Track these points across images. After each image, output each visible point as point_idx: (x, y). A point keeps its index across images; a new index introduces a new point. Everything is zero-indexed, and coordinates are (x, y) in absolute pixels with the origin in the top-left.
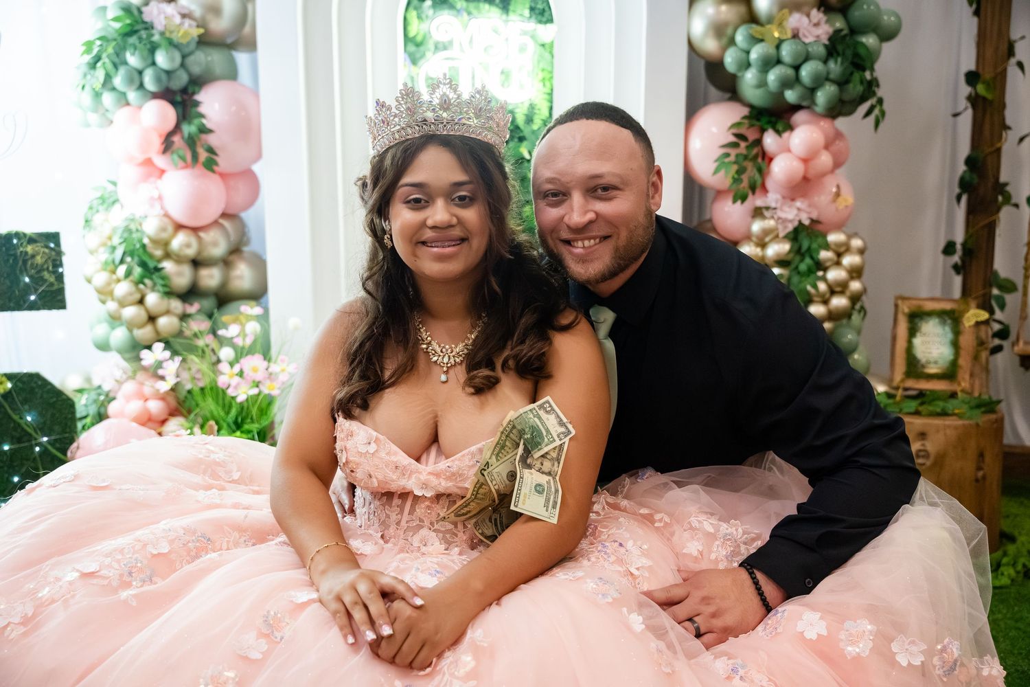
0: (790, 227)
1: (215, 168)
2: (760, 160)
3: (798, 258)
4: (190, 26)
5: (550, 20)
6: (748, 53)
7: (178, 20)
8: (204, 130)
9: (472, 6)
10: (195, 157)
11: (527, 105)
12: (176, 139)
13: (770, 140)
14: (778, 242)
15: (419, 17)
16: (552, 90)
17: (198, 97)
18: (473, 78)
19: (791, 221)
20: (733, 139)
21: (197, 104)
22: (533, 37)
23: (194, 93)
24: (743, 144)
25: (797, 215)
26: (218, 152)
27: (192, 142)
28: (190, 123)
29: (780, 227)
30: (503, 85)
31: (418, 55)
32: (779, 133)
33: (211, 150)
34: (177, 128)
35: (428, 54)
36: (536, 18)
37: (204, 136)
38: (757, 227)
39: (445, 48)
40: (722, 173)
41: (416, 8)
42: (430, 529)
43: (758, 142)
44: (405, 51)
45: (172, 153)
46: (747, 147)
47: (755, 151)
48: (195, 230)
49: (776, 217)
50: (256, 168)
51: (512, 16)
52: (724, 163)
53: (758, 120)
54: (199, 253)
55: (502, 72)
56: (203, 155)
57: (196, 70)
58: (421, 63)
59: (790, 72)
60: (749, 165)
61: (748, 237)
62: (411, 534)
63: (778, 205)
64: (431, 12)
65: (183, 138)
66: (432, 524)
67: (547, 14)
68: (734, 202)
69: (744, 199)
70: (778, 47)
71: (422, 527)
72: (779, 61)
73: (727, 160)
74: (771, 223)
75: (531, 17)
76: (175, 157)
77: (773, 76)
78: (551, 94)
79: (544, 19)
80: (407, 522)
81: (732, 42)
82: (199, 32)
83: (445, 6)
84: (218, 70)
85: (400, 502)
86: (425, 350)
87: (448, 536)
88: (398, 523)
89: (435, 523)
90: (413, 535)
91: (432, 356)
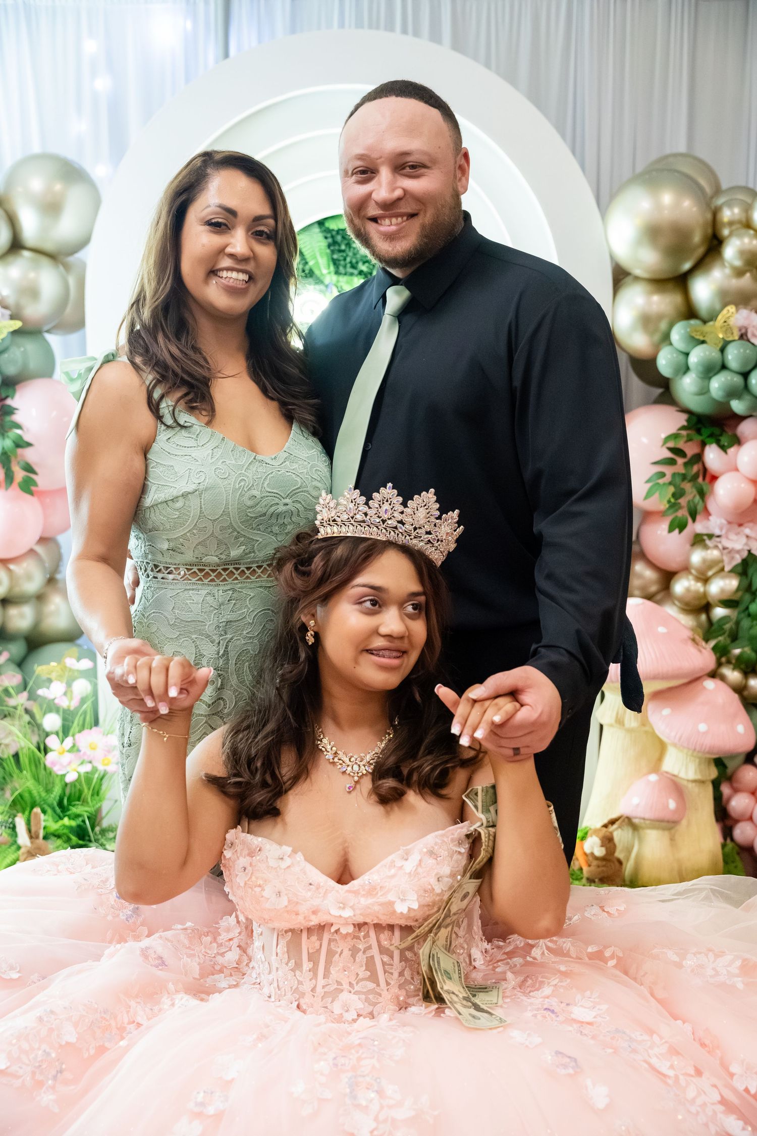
0: (738, 559)
1: (34, 489)
2: (700, 480)
3: (747, 597)
6: (687, 354)
8: (21, 444)
9: (343, 280)
10: (9, 477)
13: (713, 456)
14: (723, 578)
17: (11, 402)
19: (738, 552)
20: (669, 454)
21: (10, 411)
23: (5, 399)
24: (680, 461)
25: (746, 544)
26: (37, 469)
27: (5, 461)
28: (4, 436)
29: (726, 559)
32: (724, 448)
33: (29, 469)
37: (20, 451)
38: (697, 557)
40: (656, 496)
42: (350, 992)
43: (698, 458)
46: (685, 464)
47: (695, 468)
48: (4, 562)
49: (720, 546)
52: (658, 483)
53: (699, 431)
54: (11, 589)
56: (19, 474)
57: (11, 369)
59: (738, 380)
60: (687, 486)
61: (686, 568)
62: (330, 1000)
63: (723, 532)
66: (351, 984)
68: (671, 530)
69: (682, 527)
70: (722, 350)
71: (342, 991)
72: (724, 367)
73: (661, 481)
74: (714, 554)
77: (717, 385)
80: (323, 987)
81: (666, 338)
82: (17, 324)
83: (310, 280)
84: (34, 364)
85: (311, 965)
86: (331, 761)
87: (371, 997)
88: (313, 990)
89: (355, 985)
90: (332, 1002)
91: (340, 766)
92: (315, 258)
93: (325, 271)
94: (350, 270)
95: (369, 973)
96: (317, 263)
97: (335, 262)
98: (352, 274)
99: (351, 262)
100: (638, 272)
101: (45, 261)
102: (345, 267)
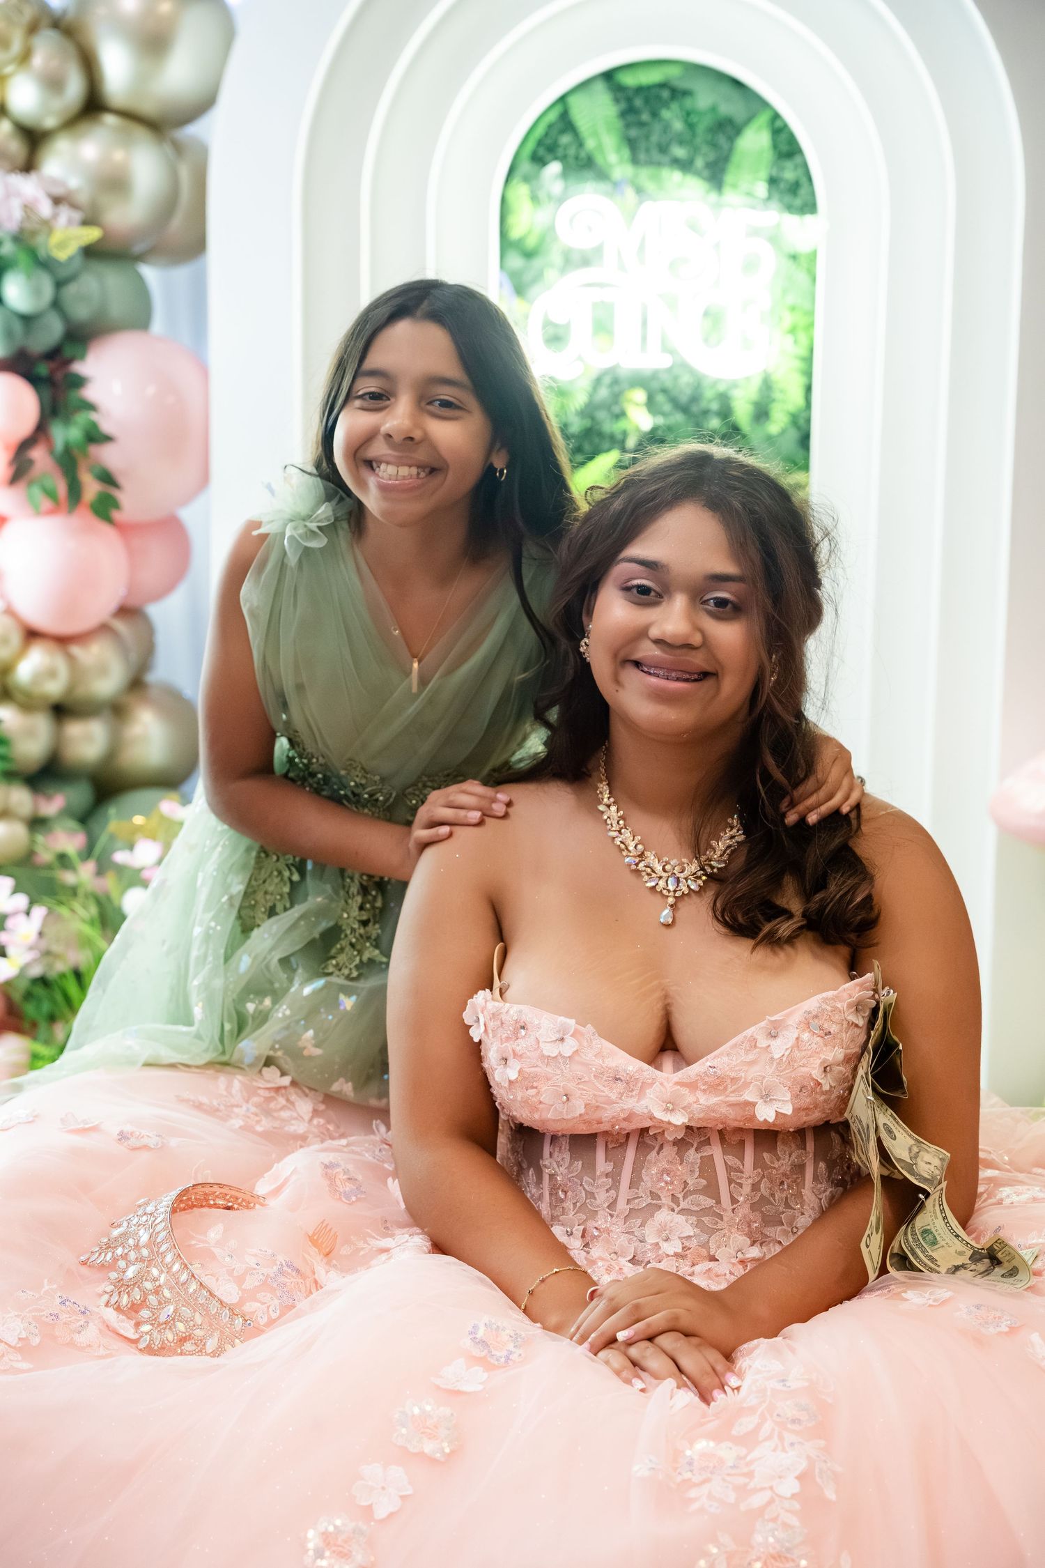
1: (116, 515)
4: (70, 222)
5: (810, 207)
7: (45, 209)
8: (95, 437)
9: (644, 174)
10: (75, 491)
11: (756, 384)
12: (38, 454)
15: (534, 198)
16: (811, 350)
17: (80, 368)
18: (644, 323)
21: (79, 382)
22: (774, 240)
23: (69, 361)
26: (121, 480)
27: (69, 463)
28: (67, 421)
30: (706, 340)
31: (527, 277)
33: (108, 479)
34: (40, 432)
35: (550, 274)
36: (781, 201)
37: (94, 450)
39: (585, 262)
41: (526, 179)
42: (673, 1210)
44: (502, 267)
45: (30, 483)
48: (63, 641)
50: (187, 515)
51: (729, 195)
54: (71, 688)
55: (706, 314)
56: (91, 488)
57: (81, 312)
58: (533, 291)
62: (639, 1221)
64: (557, 187)
65: (51, 450)
66: (674, 1198)
67: (803, 191)
71: (659, 1207)
75: (769, 198)
76: (36, 491)
78: (809, 360)
79: (798, 202)
80: (629, 1201)
82: (92, 234)
83: (587, 174)
84: (117, 308)
85: (609, 1167)
86: (634, 867)
87: (706, 1219)
88: (612, 1205)
89: (681, 1199)
90: (643, 1225)
91: (647, 877)
92: (595, 134)
93: (612, 158)
94: (656, 155)
95: (704, 1182)
96: (600, 147)
97: (632, 144)
98: (659, 164)
99: (659, 144)
101: (140, 133)
102: (647, 150)
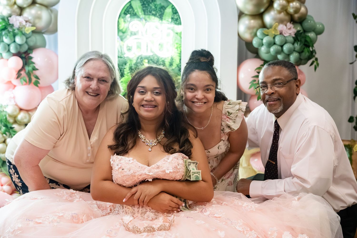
1: (39, 85)
4: (29, 26)
5: (180, 23)
6: (262, 40)
7: (24, 23)
8: (34, 69)
9: (147, 17)
10: (30, 80)
11: (170, 58)
12: (22, 72)
15: (124, 21)
16: (181, 52)
17: (31, 55)
18: (147, 46)
20: (257, 74)
21: (31, 58)
22: (172, 30)
23: (29, 54)
26: (40, 78)
27: (29, 74)
28: (29, 66)
30: (160, 50)
31: (123, 37)
33: (37, 78)
34: (23, 68)
35: (128, 37)
36: (174, 22)
37: (34, 72)
39: (135, 34)
40: (252, 88)
41: (123, 18)
42: (150, 212)
44: (118, 35)
45: (21, 78)
48: (27, 111)
50: (53, 85)
51: (164, 21)
52: (253, 84)
55: (159, 45)
56: (34, 79)
57: (31, 44)
58: (125, 40)
59: (279, 48)
64: (129, 19)
65: (25, 72)
66: (150, 209)
67: (178, 21)
68: (258, 100)
70: (274, 38)
71: (147, 211)
72: (275, 44)
73: (255, 83)
75: (172, 22)
76: (22, 80)
77: (273, 49)
78: (180, 53)
79: (178, 22)
81: (256, 35)
82: (34, 28)
83: (135, 17)
84: (39, 43)
86: (143, 141)
87: (156, 213)
88: (138, 212)
90: (144, 215)
91: (146, 143)
92: (137, 9)
93: (140, 14)
94: (149, 13)
96: (138, 11)
97: (144, 11)
98: (150, 15)
99: (149, 11)
100: (246, 12)
101: (44, 8)
102: (147, 12)
